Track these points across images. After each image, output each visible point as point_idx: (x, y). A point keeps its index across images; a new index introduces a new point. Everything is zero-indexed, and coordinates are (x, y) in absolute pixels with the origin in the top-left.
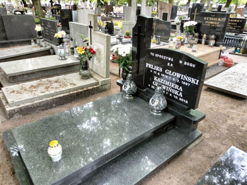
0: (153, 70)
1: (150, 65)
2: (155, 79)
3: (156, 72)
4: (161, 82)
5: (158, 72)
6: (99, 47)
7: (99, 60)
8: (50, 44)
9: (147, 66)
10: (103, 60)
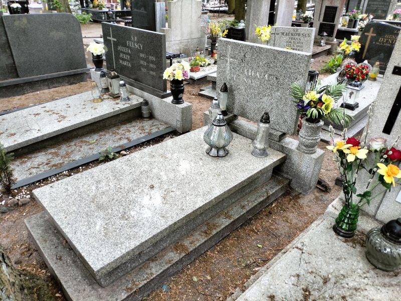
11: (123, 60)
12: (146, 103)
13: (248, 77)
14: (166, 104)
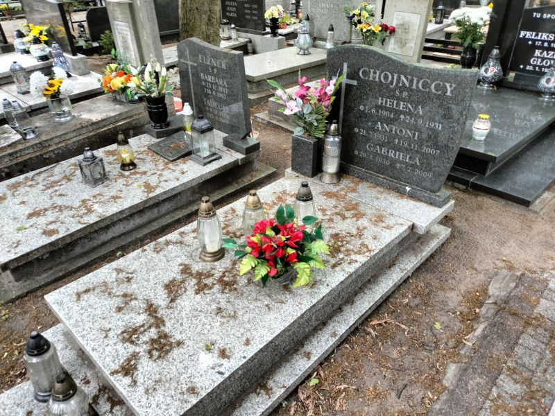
0: (534, 41)
1: (528, 32)
2: (536, 55)
3: (540, 43)
4: (549, 56)
5: (543, 41)
6: (407, 19)
7: (402, 43)
8: (243, 34)
9: (521, 36)
10: (414, 42)
11: (230, 12)
12: (250, 42)
13: (321, 8)
14: (267, 39)
